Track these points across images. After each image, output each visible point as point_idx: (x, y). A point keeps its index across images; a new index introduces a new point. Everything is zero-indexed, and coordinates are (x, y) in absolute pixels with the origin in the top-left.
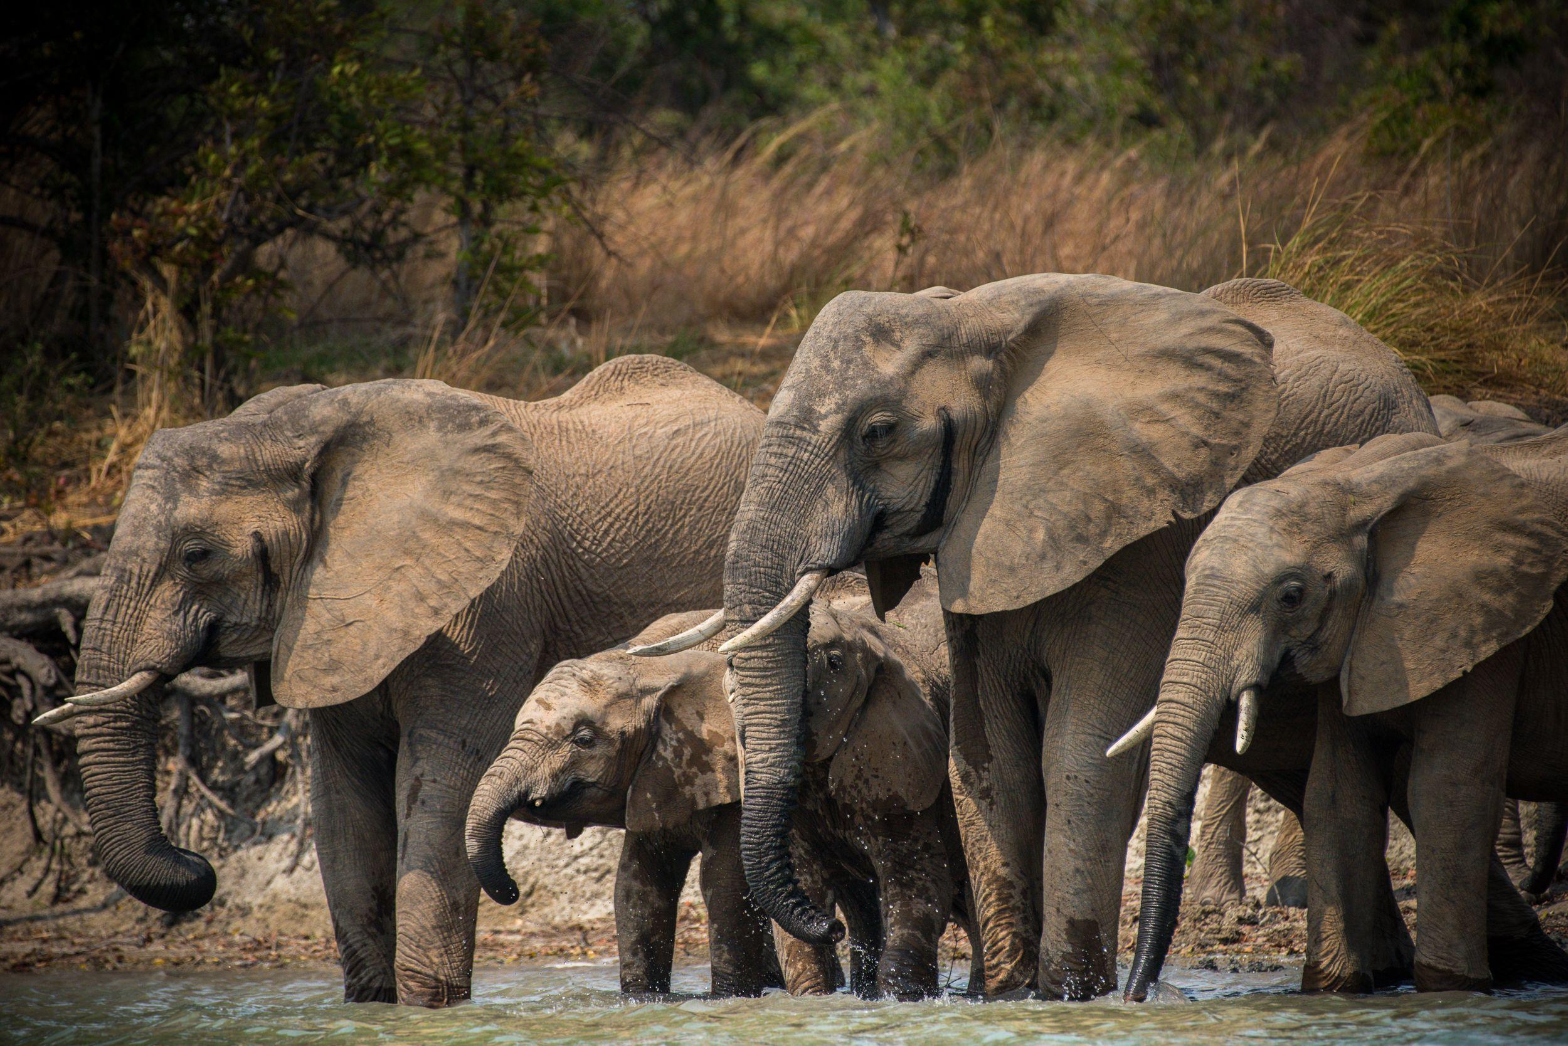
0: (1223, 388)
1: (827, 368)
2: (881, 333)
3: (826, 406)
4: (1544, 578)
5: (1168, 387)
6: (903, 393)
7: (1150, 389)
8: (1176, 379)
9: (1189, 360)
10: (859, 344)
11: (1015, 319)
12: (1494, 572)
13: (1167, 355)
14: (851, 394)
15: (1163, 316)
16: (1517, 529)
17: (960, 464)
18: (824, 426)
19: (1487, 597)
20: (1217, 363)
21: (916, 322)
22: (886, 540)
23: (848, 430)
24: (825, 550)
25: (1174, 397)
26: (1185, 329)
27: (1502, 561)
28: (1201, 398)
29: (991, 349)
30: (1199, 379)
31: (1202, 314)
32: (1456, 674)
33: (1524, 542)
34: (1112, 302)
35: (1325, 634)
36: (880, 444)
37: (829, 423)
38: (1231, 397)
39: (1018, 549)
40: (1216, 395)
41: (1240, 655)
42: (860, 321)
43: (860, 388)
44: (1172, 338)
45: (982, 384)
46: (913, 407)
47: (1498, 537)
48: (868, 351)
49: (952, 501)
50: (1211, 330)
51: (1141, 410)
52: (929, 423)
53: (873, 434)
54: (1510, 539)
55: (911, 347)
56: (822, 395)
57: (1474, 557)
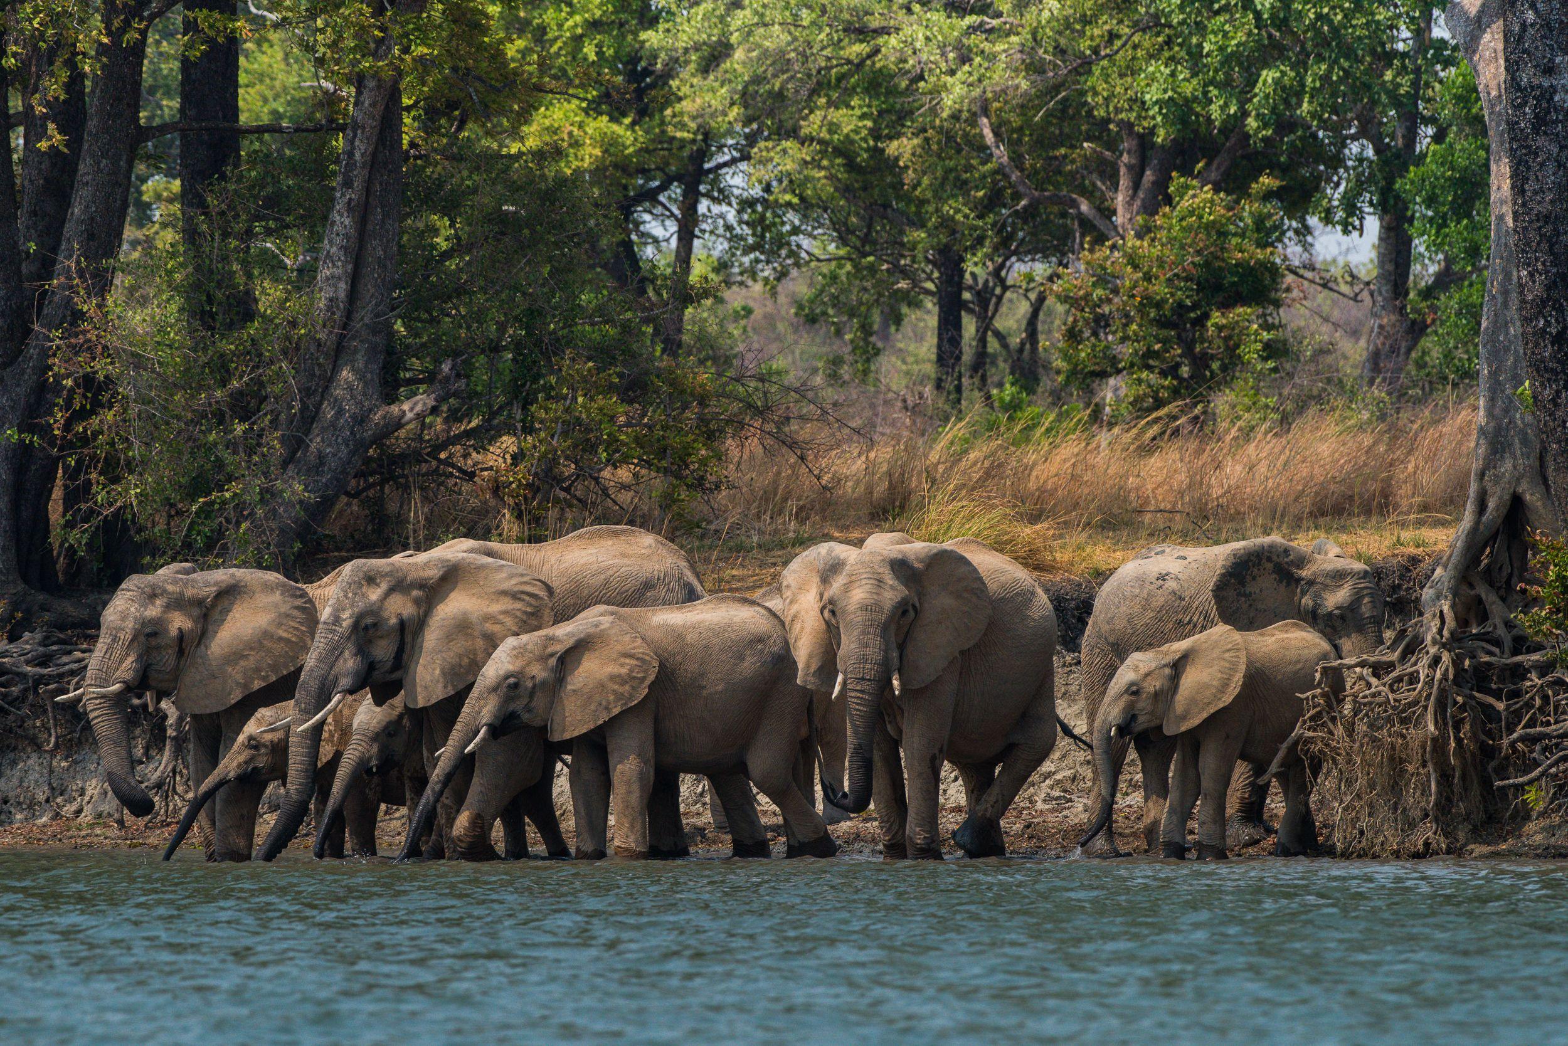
0: (528, 609)
1: (346, 596)
2: (371, 580)
3: (346, 615)
4: (643, 679)
5: (504, 607)
6: (380, 608)
7: (495, 608)
8: (506, 604)
9: (515, 596)
10: (360, 585)
11: (434, 573)
12: (619, 676)
13: (504, 593)
14: (356, 610)
15: (504, 575)
16: (631, 656)
17: (408, 639)
18: (345, 624)
19: (616, 687)
20: (527, 598)
21: (386, 574)
22: (376, 674)
23: (355, 626)
24: (345, 682)
25: (506, 612)
26: (513, 582)
27: (624, 671)
28: (518, 614)
29: (421, 585)
30: (518, 605)
31: (522, 575)
32: (601, 722)
33: (635, 662)
34: (483, 567)
35: (534, 704)
36: (371, 632)
37: (347, 622)
38: (532, 614)
39: (428, 678)
40: (525, 613)
41: (485, 711)
42: (361, 574)
43: (361, 605)
44: (507, 585)
45: (417, 602)
46: (386, 614)
47: (622, 660)
48: (364, 589)
49: (405, 656)
50: (525, 583)
51: (488, 618)
52: (393, 621)
53: (366, 628)
54: (627, 661)
55: (384, 586)
56: (344, 610)
57: (611, 669)
